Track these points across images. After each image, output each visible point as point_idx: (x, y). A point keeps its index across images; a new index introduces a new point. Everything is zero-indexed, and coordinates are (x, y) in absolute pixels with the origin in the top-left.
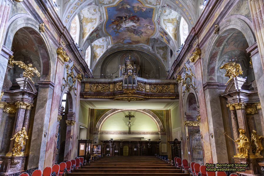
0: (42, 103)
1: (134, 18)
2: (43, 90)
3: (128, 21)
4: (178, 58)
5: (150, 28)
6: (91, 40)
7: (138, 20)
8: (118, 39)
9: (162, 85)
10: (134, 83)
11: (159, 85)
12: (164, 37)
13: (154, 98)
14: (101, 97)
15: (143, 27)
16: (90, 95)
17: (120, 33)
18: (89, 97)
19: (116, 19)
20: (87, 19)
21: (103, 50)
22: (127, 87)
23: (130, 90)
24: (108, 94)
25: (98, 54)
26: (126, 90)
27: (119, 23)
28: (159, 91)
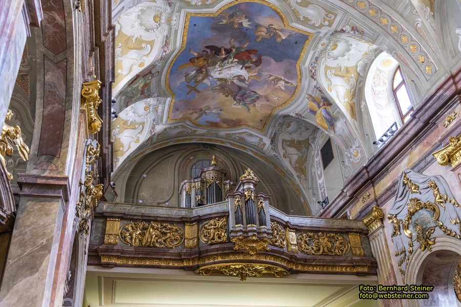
0: (33, 256)
1: (248, 57)
2: (36, 208)
3: (232, 63)
4: (375, 162)
5: (282, 88)
6: (127, 97)
7: (258, 63)
8: (189, 109)
9: (328, 235)
10: (262, 223)
11: (320, 234)
12: (321, 112)
13: (310, 269)
14: (156, 263)
15: (266, 82)
16: (122, 254)
17: (199, 92)
18: (119, 262)
19: (204, 51)
20: (129, 39)
21: (139, 135)
22: (244, 232)
23: (254, 241)
24: (179, 255)
25: (122, 146)
26: (241, 240)
27: (208, 64)
28: (324, 252)
